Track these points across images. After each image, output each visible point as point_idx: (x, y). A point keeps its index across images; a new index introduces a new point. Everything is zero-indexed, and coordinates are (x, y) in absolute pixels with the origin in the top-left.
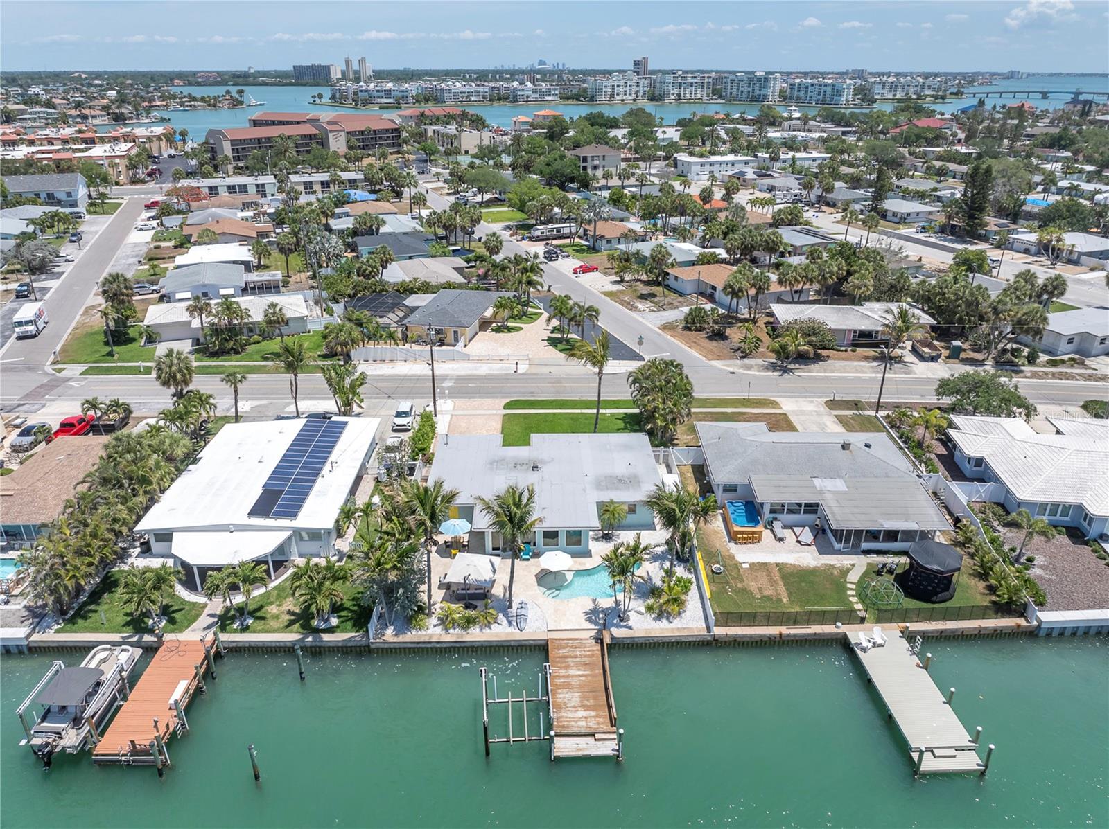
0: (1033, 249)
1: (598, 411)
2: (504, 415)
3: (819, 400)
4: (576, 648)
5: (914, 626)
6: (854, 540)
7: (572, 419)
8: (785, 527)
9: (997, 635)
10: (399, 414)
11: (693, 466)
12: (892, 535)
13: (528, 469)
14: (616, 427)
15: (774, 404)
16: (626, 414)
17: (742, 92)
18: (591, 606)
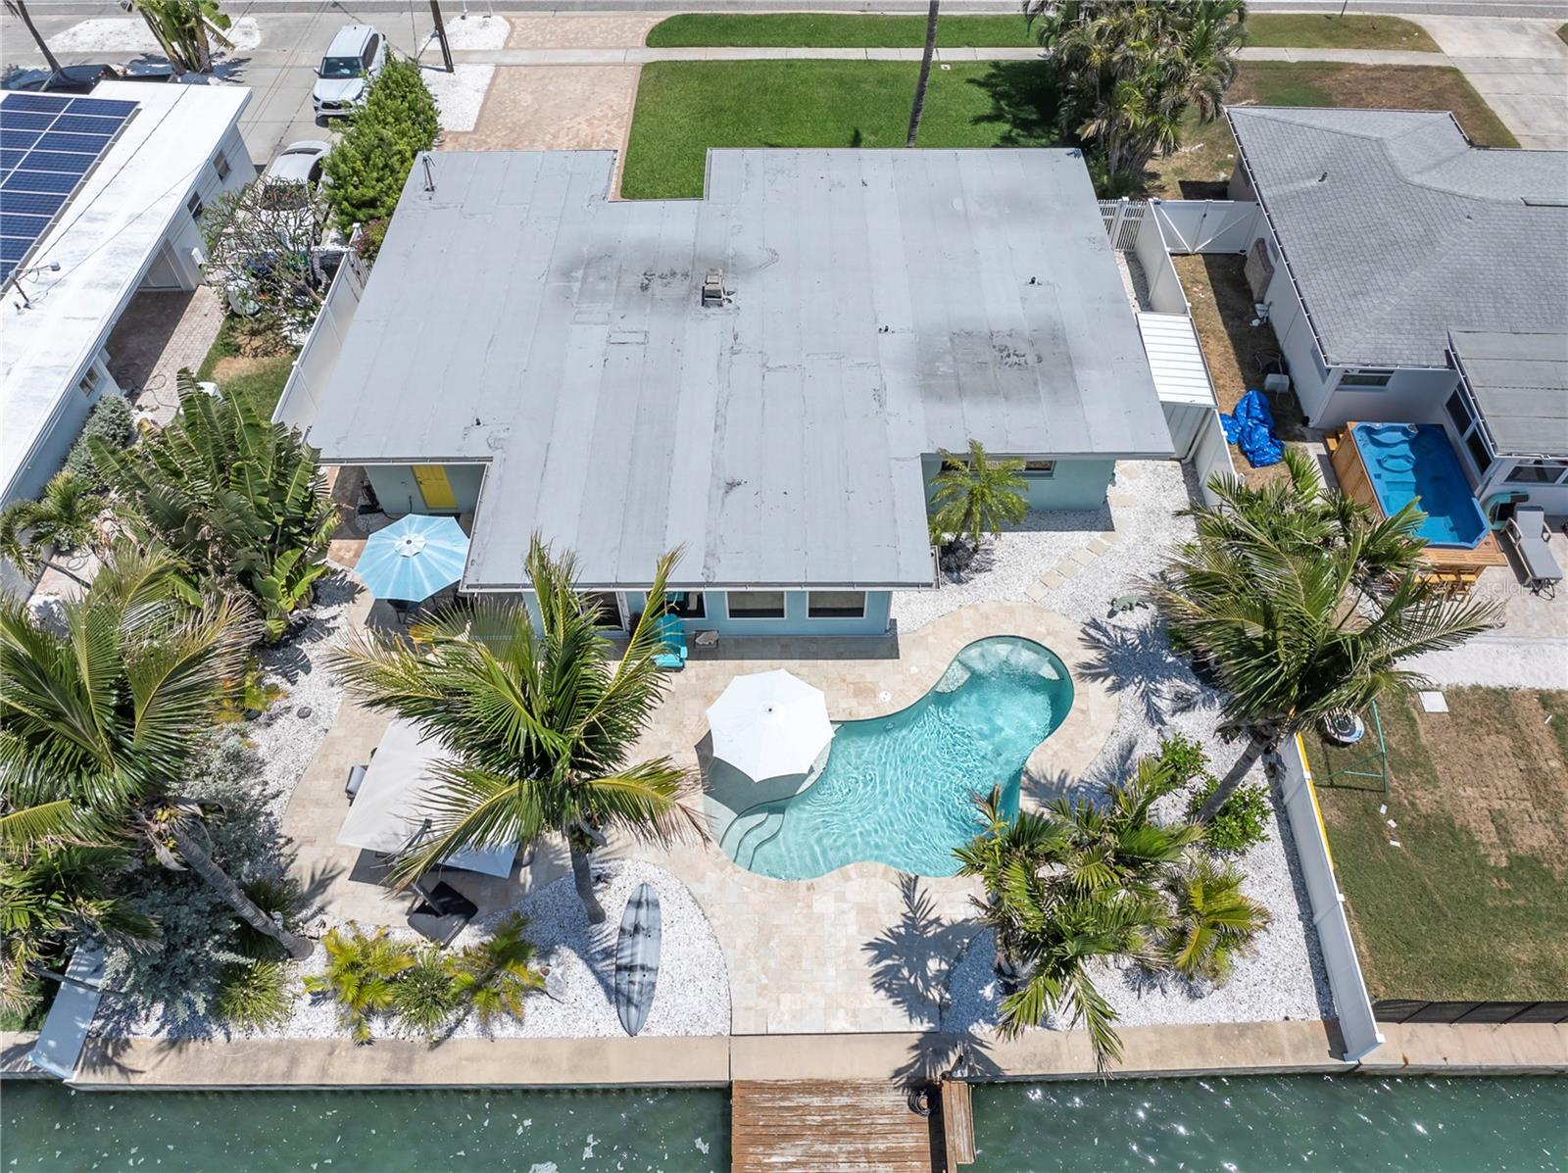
1: (928, 55)
2: (647, 67)
3: (1540, 22)
4: (835, 1136)
7: (841, 82)
10: (332, 68)
11: (1209, 258)
13: (686, 299)
14: (971, 112)
15: (1416, 38)
16: (996, 64)
18: (891, 915)
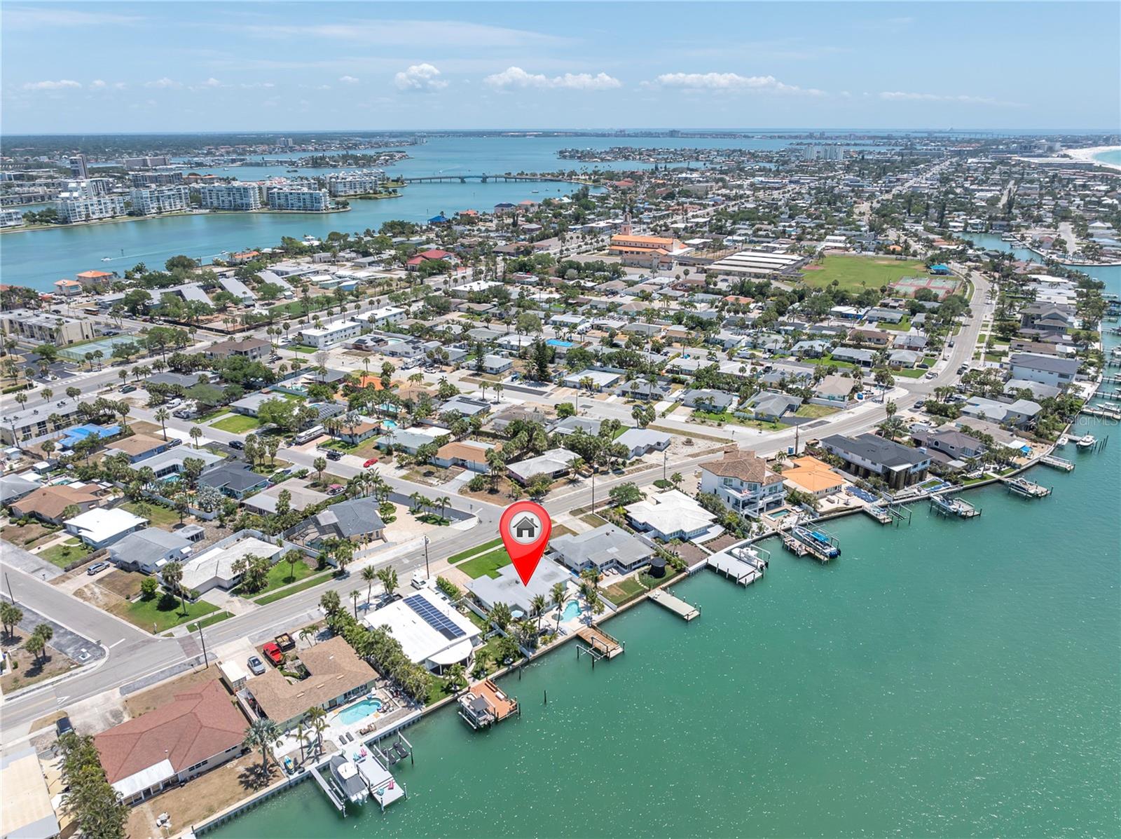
0: (578, 386)
3: (565, 513)
4: (587, 632)
5: (664, 585)
6: (631, 567)
8: (607, 570)
9: (682, 579)
12: (639, 561)
17: (223, 201)
18: (579, 620)
